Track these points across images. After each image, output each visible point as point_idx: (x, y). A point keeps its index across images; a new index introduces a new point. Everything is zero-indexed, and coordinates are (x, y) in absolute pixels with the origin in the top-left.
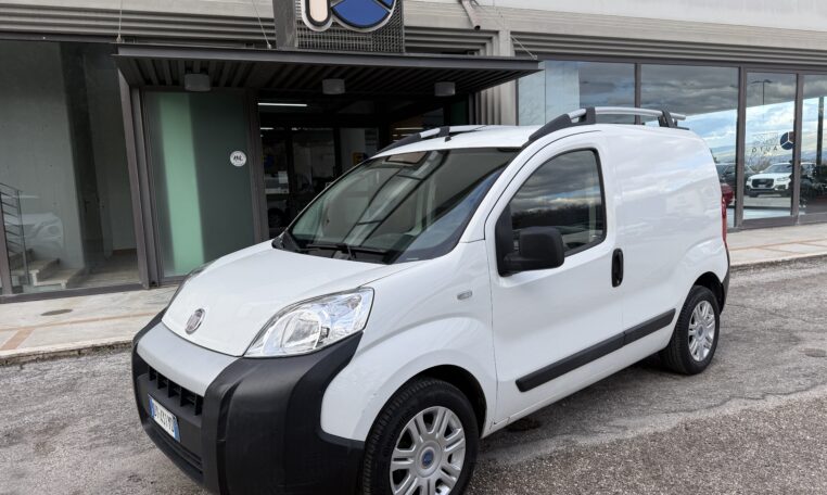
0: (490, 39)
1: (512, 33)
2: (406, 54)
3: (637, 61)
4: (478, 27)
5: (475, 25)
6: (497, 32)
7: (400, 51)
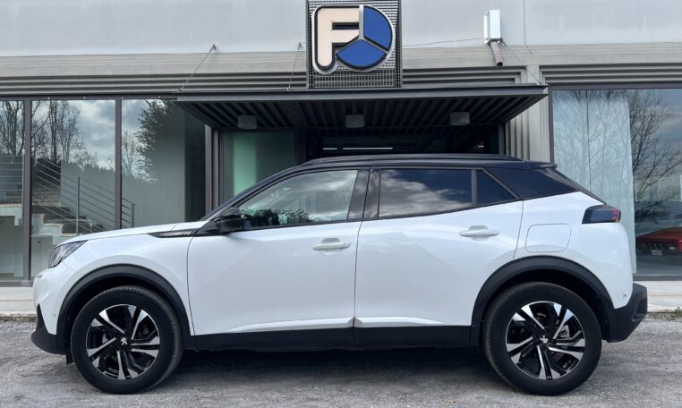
0: (519, 74)
1: (541, 67)
2: (404, 88)
4: (500, 64)
5: (498, 62)
6: (524, 68)
7: (400, 85)
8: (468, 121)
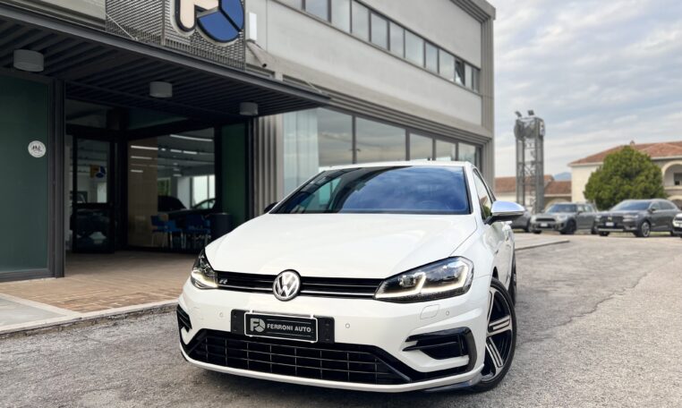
1: (285, 76)
2: (246, 72)
3: (354, 114)
4: (265, 65)
5: (263, 63)
6: (273, 73)
7: (243, 69)
8: (256, 113)
